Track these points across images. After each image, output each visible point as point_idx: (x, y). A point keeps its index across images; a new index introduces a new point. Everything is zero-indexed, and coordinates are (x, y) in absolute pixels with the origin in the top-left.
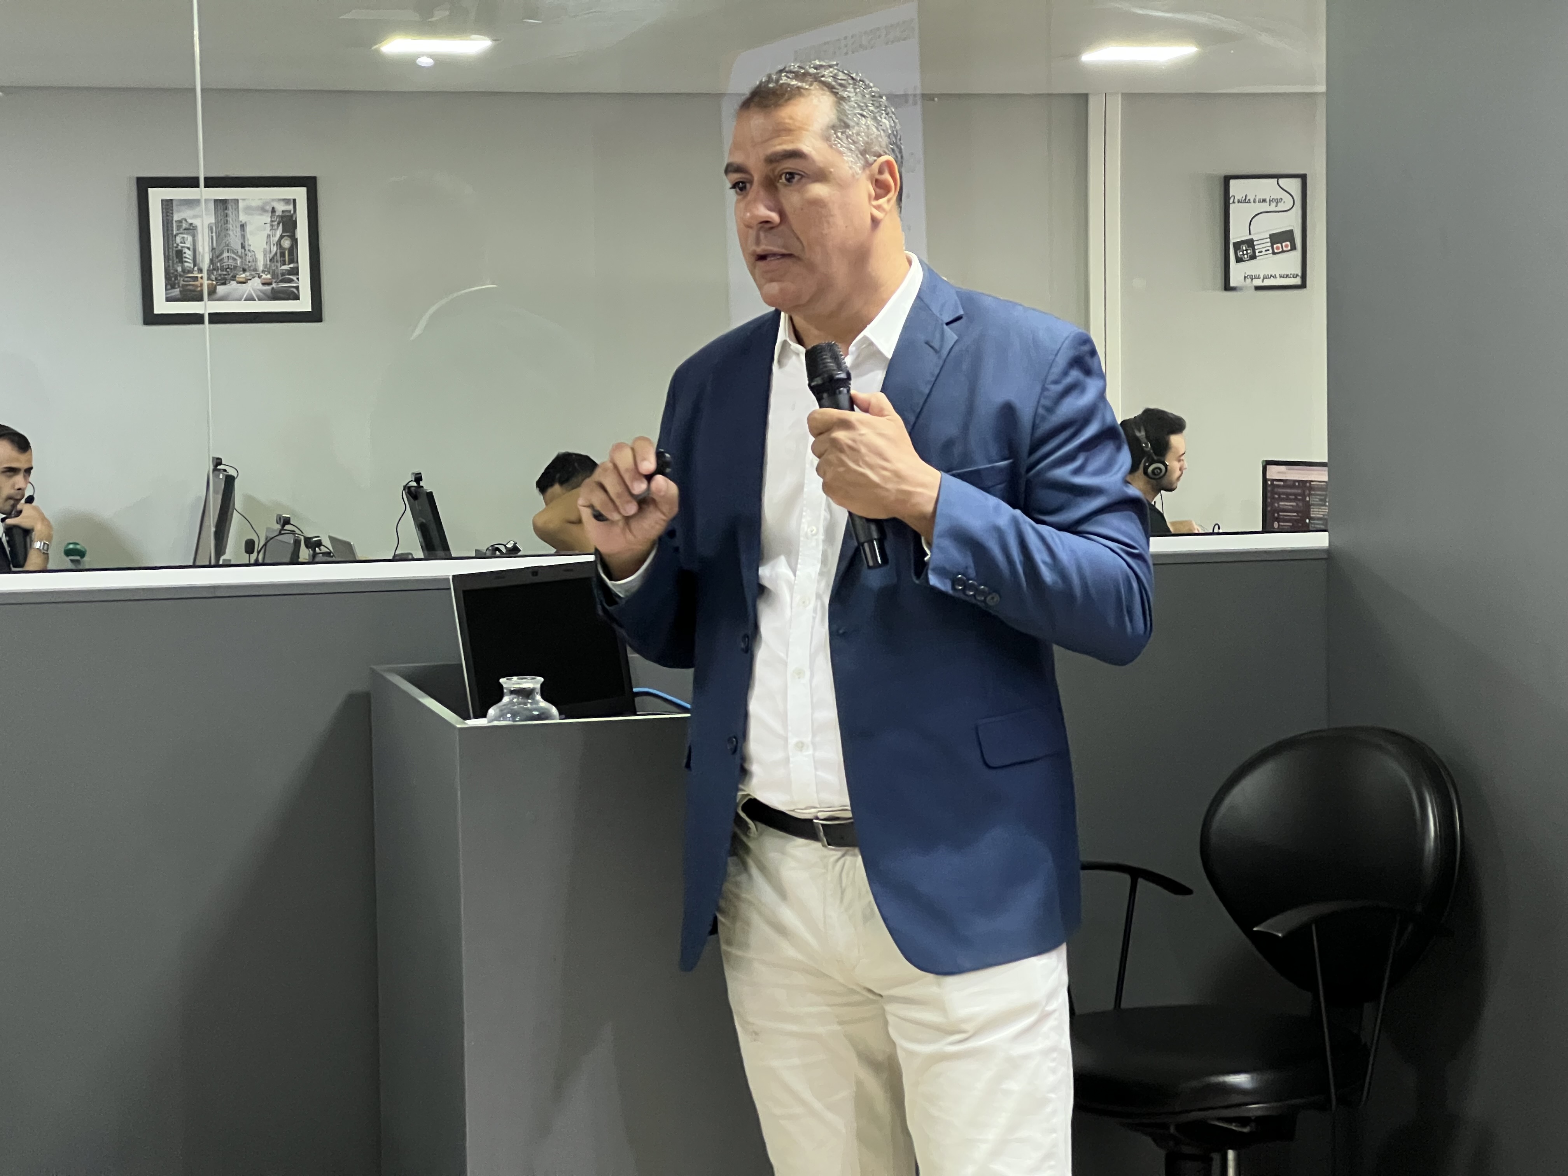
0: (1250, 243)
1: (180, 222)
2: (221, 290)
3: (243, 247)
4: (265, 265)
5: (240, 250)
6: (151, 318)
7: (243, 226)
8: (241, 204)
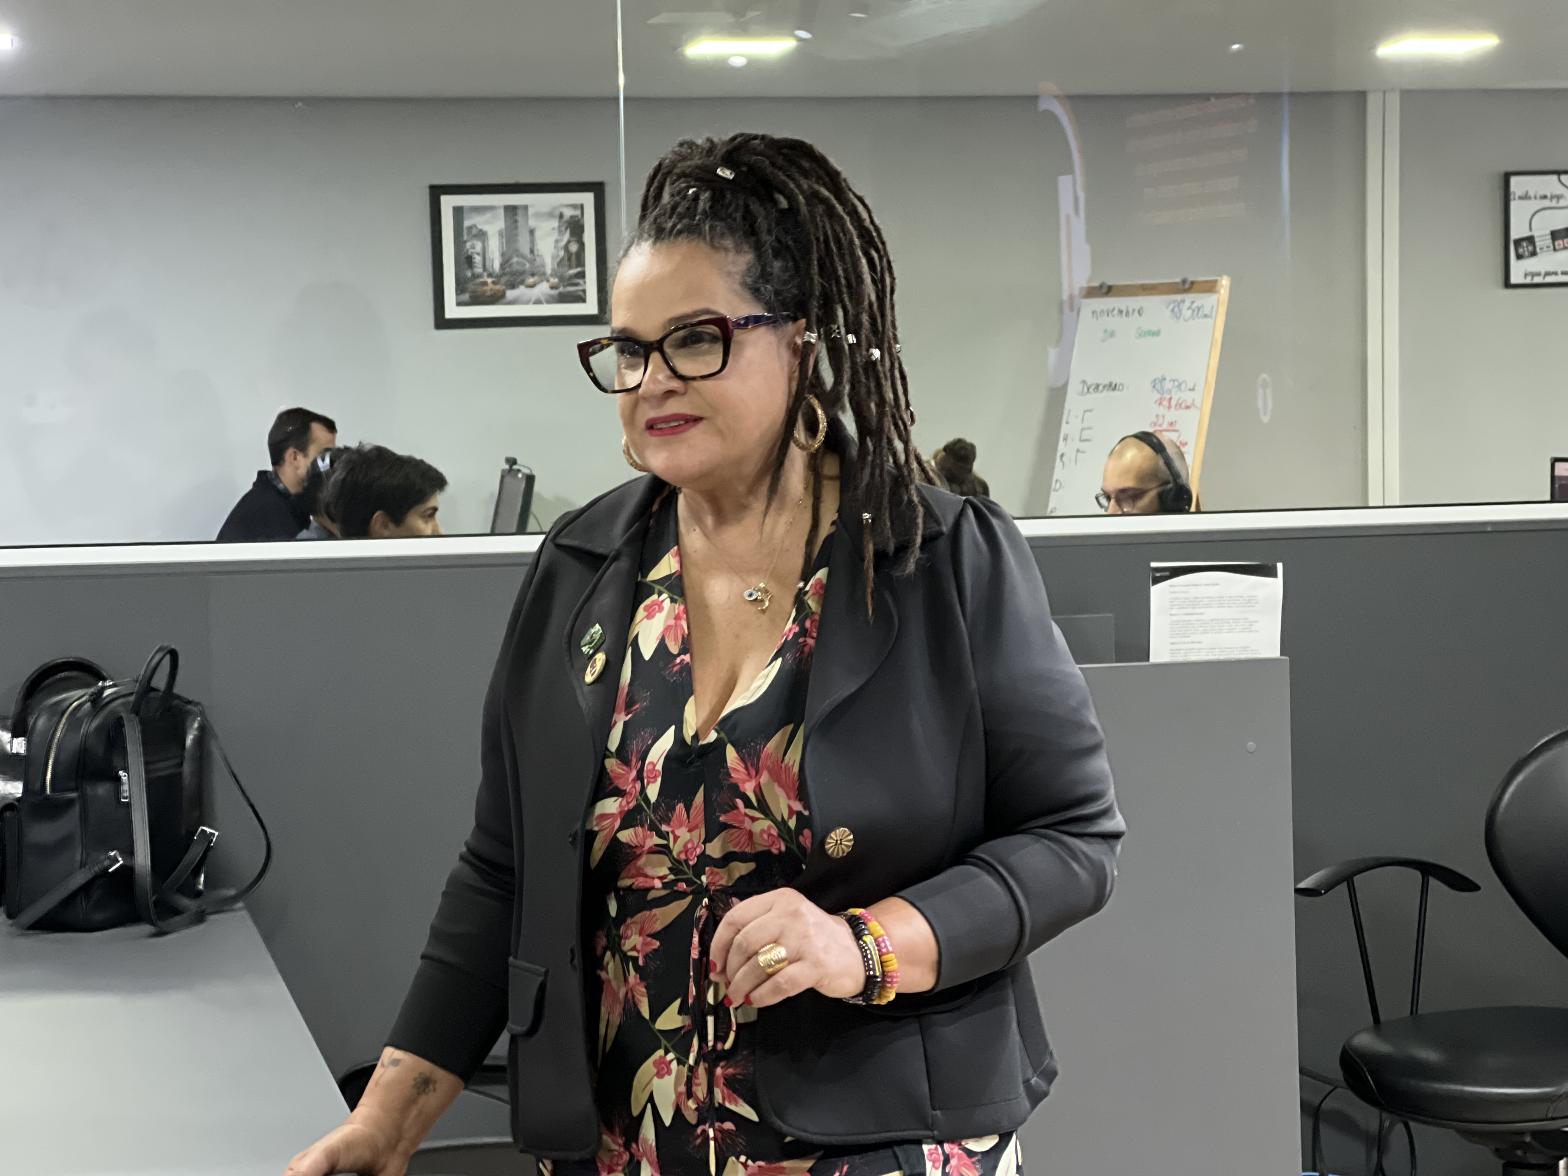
0: (1531, 240)
1: (470, 228)
2: (510, 294)
3: (532, 251)
4: (553, 270)
5: (529, 256)
6: (442, 323)
7: (532, 232)
8: (531, 211)
